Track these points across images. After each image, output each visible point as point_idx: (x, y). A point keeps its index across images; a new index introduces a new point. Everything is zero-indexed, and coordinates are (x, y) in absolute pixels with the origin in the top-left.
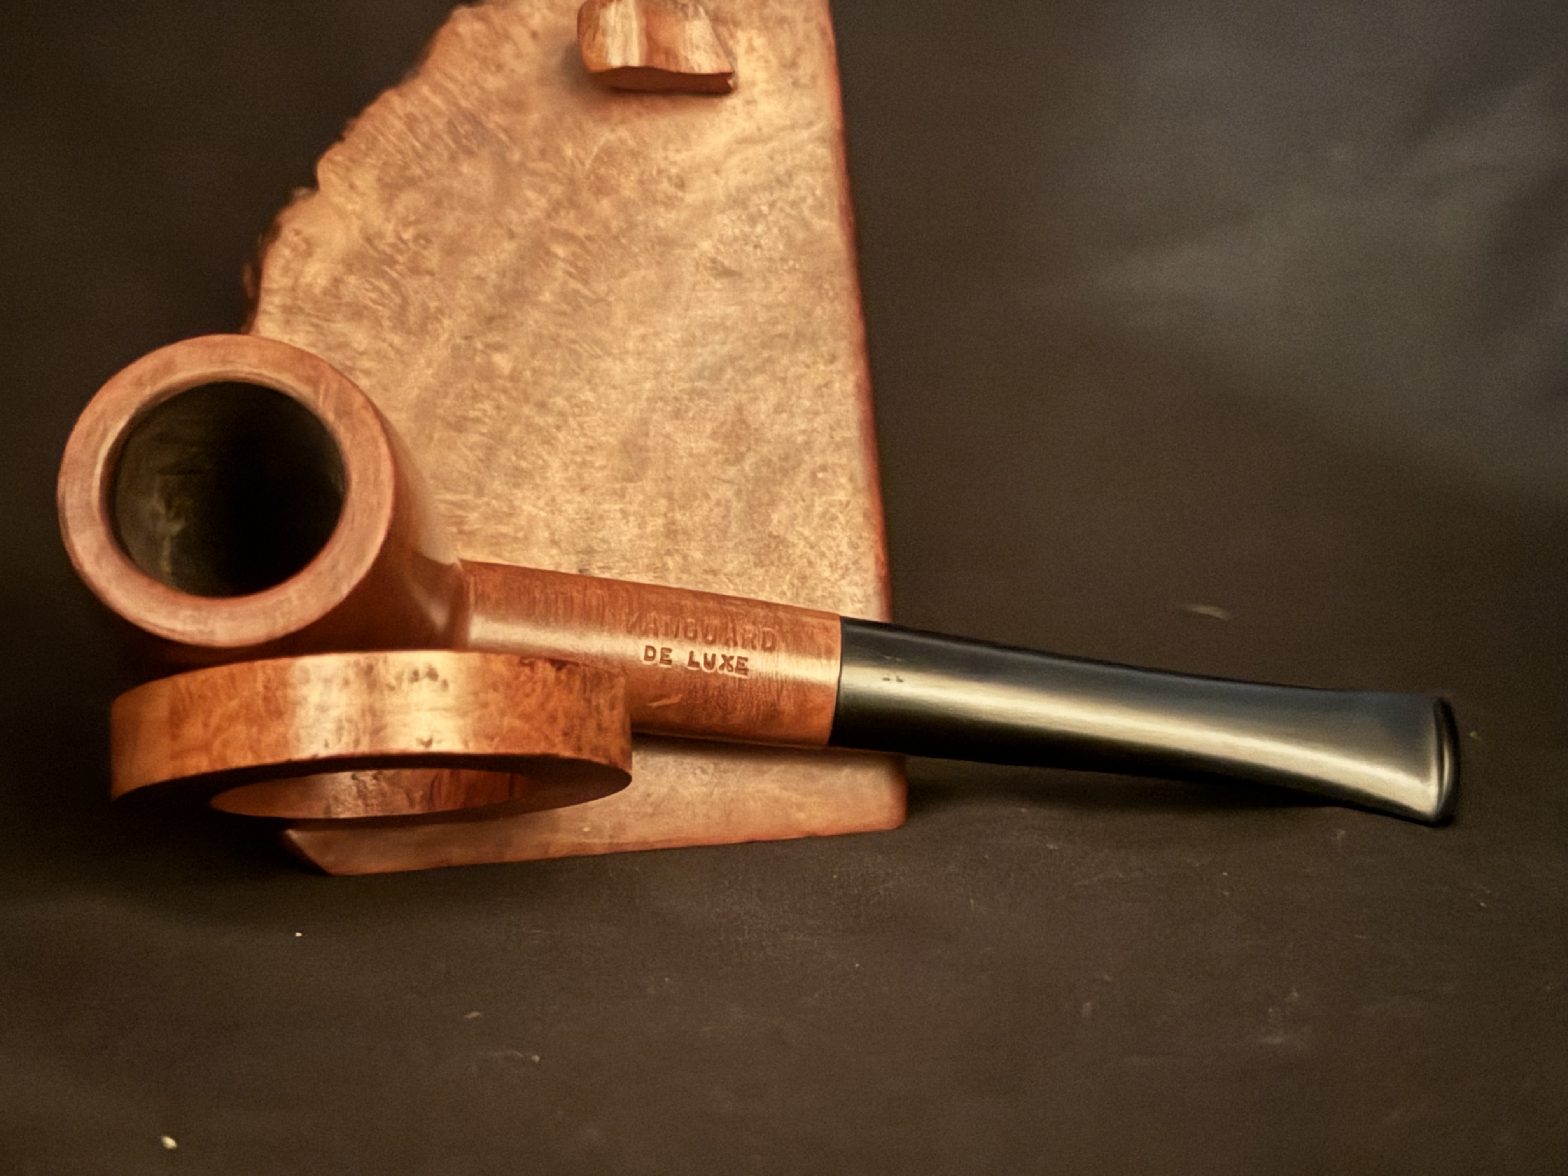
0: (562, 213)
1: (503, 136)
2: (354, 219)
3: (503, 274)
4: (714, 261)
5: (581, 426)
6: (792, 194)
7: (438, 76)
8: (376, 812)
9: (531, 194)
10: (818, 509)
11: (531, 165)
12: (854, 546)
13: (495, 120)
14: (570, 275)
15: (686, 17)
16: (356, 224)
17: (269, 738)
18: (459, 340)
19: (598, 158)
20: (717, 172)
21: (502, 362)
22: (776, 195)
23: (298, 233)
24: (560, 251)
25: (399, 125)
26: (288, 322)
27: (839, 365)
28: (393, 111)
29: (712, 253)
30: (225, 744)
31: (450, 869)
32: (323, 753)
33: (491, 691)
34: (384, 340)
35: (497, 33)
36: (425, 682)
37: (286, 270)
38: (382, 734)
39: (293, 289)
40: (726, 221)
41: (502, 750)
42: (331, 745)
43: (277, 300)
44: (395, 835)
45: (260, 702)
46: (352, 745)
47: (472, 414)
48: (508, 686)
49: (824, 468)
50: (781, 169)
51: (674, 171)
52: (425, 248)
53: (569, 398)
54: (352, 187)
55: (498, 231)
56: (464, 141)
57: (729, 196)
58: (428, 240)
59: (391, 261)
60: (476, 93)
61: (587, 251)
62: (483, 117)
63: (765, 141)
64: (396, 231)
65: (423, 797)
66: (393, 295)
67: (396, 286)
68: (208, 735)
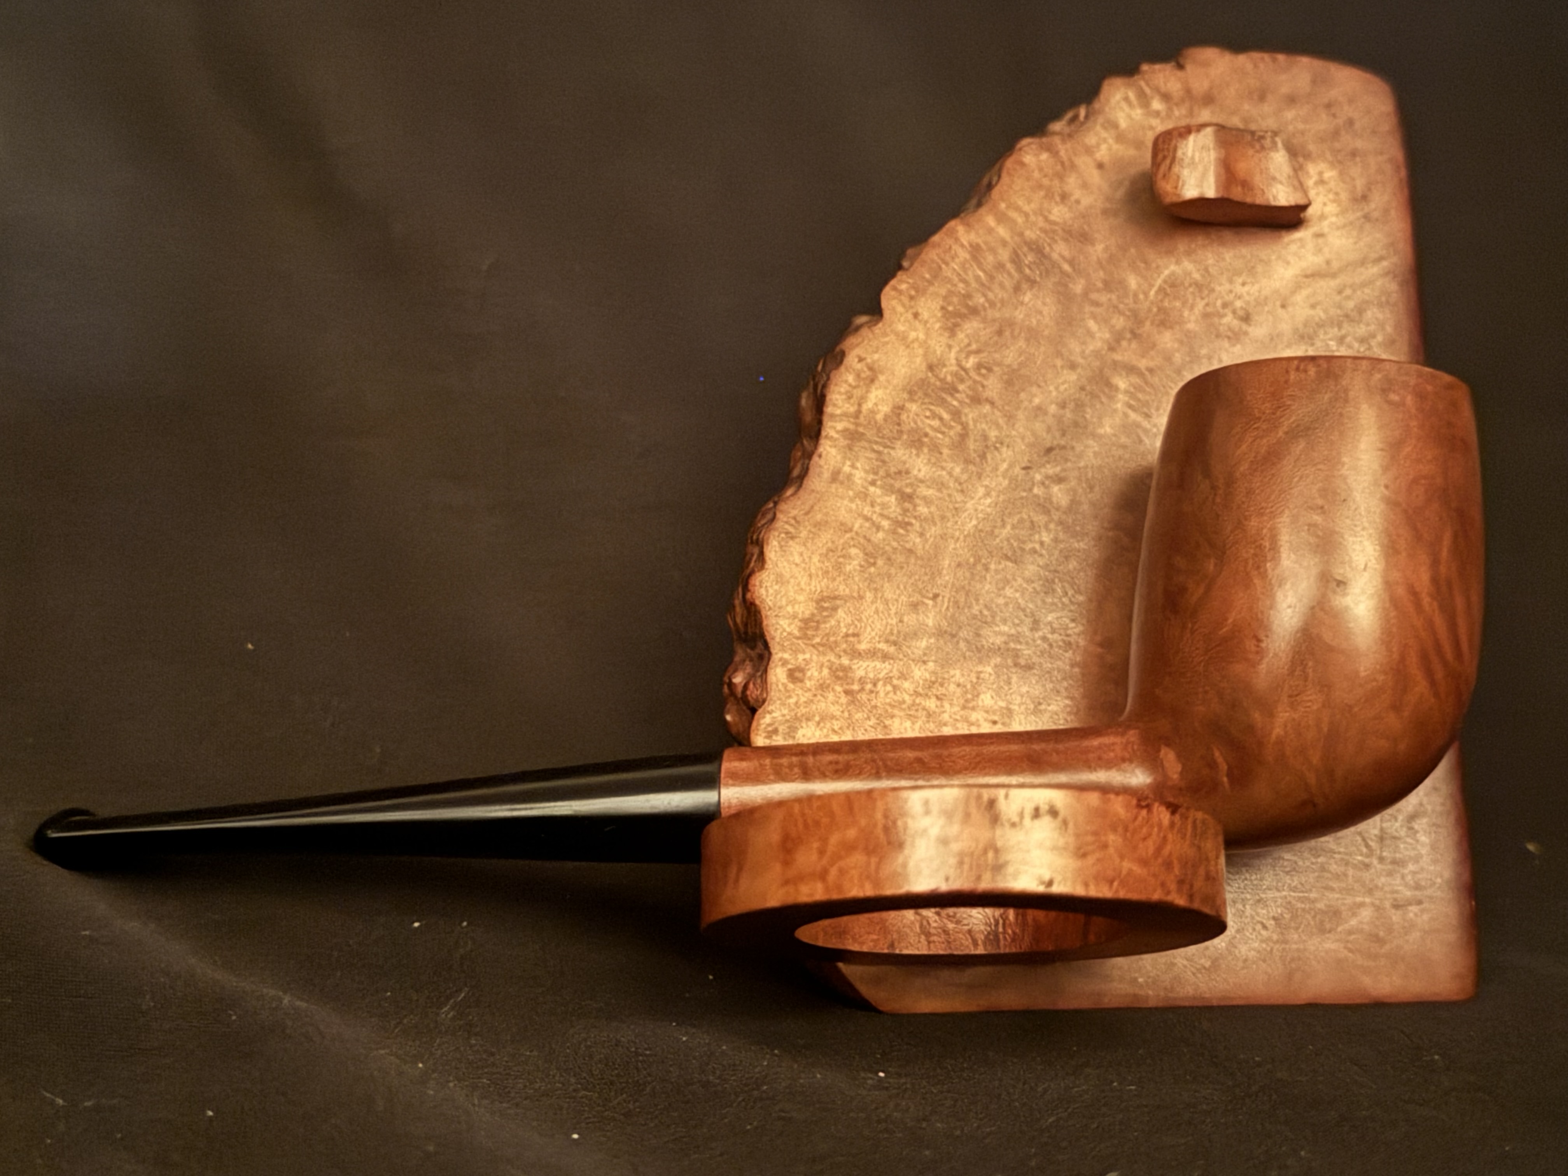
0: (1124, 343)
1: (1066, 267)
2: (917, 348)
3: (1063, 405)
7: (1003, 205)
9: (1092, 324)
11: (1094, 296)
13: (1060, 250)
14: (1130, 407)
15: (1263, 148)
16: (919, 350)
17: (885, 870)
18: (1017, 470)
19: (1161, 290)
20: (1283, 306)
21: (1061, 493)
22: (1343, 332)
23: (861, 360)
24: (1121, 383)
25: (964, 255)
26: (850, 449)
28: (956, 239)
30: (841, 873)
31: (999, 1013)
33: (1110, 832)
34: (943, 468)
35: (1063, 163)
36: (1047, 819)
37: (848, 395)
38: (1004, 869)
39: (856, 415)
41: (1122, 894)
43: (839, 425)
44: (946, 974)
46: (973, 880)
47: (1029, 545)
48: (1126, 829)
50: (1349, 305)
51: (1238, 304)
52: (986, 377)
54: (916, 315)
55: (1059, 363)
56: (1027, 271)
57: (1296, 330)
58: (990, 370)
59: (953, 390)
60: (1041, 223)
61: (1146, 383)
62: (1047, 249)
63: (1334, 276)
64: (957, 359)
65: (987, 937)
66: (953, 424)
67: (956, 414)
68: (824, 861)
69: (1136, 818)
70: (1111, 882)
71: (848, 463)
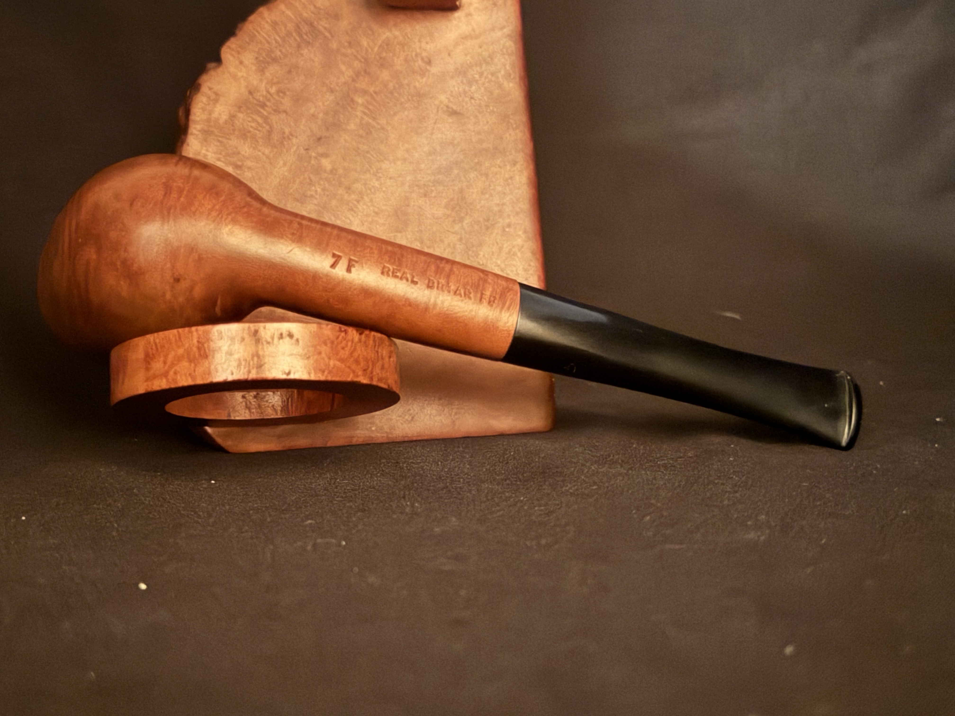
0: (361, 78)
1: (327, 34)
2: (242, 82)
3: (326, 113)
4: (447, 107)
5: (371, 201)
6: (493, 68)
8: (255, 417)
9: (343, 68)
10: (506, 250)
11: (343, 50)
12: (526, 270)
13: (323, 24)
14: (365, 113)
16: (243, 83)
17: (200, 370)
18: (301, 151)
19: (381, 46)
20: (449, 55)
21: (326, 163)
22: (483, 69)
23: (210, 89)
24: (360, 100)
25: (268, 27)
26: (205, 140)
27: (518, 166)
28: (264, 18)
29: (446, 101)
30: (175, 373)
32: (230, 378)
33: (323, 345)
34: (259, 151)
36: (287, 339)
37: (204, 110)
38: (263, 367)
39: (208, 120)
40: (454, 83)
41: (329, 378)
42: (235, 374)
43: (199, 127)
45: (195, 349)
46: (246, 374)
47: (309, 193)
48: (332, 342)
49: (509, 225)
50: (485, 54)
51: (425, 54)
52: (283, 98)
53: (365, 184)
54: (241, 63)
55: (325, 89)
56: (305, 37)
57: (456, 69)
58: (284, 93)
59: (263, 106)
60: (312, 7)
61: (374, 100)
62: (316, 23)
63: (477, 37)
64: (266, 88)
65: (282, 408)
66: (264, 125)
67: (266, 119)
68: (166, 368)
69: (338, 338)
70: (323, 372)
71: (204, 148)
